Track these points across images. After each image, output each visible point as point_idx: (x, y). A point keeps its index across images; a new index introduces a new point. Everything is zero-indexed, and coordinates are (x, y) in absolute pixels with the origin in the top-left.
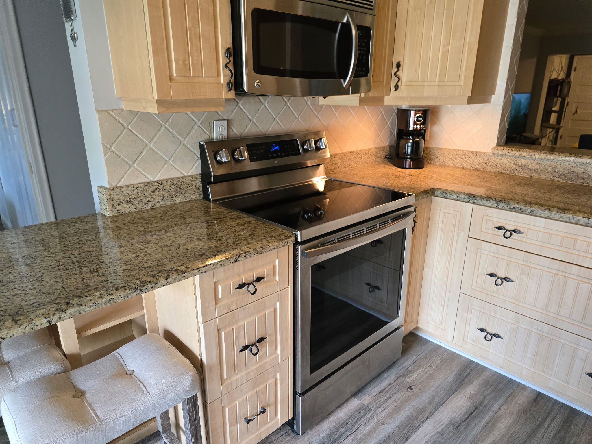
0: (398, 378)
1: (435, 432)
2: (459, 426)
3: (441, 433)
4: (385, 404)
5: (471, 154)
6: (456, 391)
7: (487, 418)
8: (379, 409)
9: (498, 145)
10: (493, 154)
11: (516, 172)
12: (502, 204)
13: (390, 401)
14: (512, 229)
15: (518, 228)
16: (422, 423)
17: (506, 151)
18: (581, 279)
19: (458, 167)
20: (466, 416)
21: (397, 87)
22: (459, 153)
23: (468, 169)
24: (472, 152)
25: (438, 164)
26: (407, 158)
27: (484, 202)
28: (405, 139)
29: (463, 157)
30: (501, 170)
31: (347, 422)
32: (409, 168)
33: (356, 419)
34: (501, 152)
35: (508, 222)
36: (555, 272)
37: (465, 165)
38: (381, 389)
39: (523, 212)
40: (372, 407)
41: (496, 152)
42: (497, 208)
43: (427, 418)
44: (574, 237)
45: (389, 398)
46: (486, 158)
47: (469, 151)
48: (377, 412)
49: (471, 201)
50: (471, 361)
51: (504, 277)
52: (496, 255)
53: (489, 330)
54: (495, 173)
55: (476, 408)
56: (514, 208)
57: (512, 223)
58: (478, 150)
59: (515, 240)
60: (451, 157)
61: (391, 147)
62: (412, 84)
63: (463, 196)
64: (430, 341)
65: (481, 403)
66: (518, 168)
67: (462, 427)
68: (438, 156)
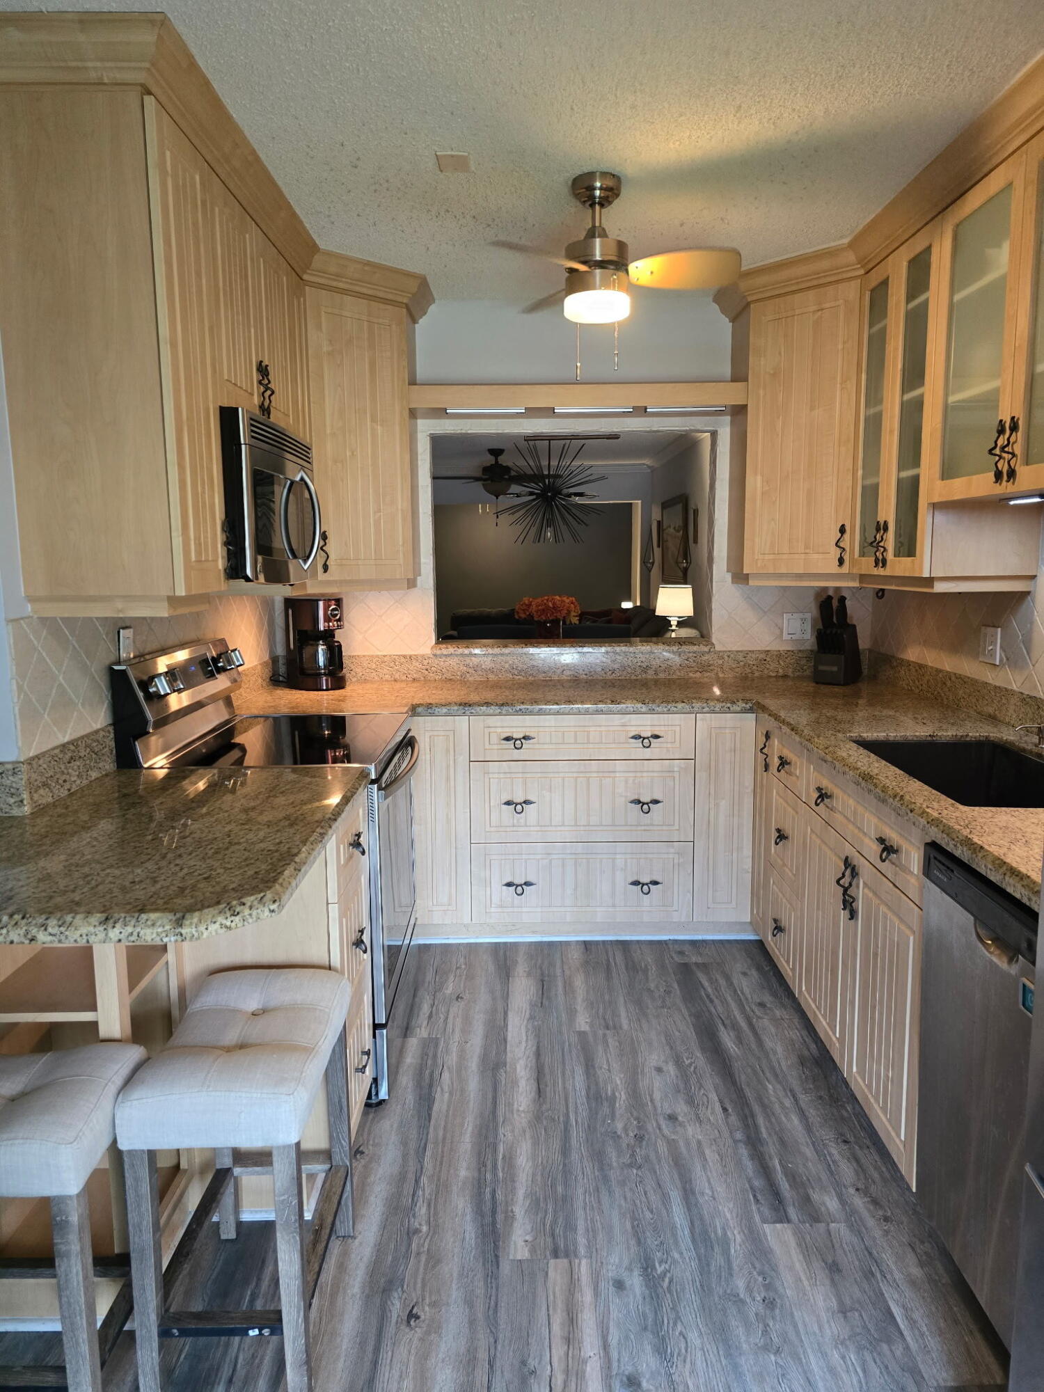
0: (434, 995)
1: (525, 1021)
2: (542, 1003)
3: (532, 1018)
4: (448, 1025)
5: (403, 660)
6: (508, 977)
7: (560, 984)
8: (447, 1033)
9: (438, 642)
10: (434, 655)
11: (468, 675)
12: (505, 708)
13: (450, 1020)
14: (521, 736)
15: (527, 734)
16: (505, 1019)
17: (449, 649)
18: (601, 775)
19: (387, 681)
20: (541, 992)
21: (326, 568)
22: (385, 659)
23: (402, 681)
24: (405, 657)
25: (354, 680)
26: (321, 674)
27: (484, 708)
28: (312, 645)
29: (392, 665)
30: (449, 676)
31: (424, 1062)
32: (327, 690)
33: (431, 1054)
34: (445, 652)
35: (514, 730)
36: (575, 775)
37: (397, 676)
38: (428, 1014)
39: (531, 713)
40: (437, 1034)
41: (438, 652)
42: (500, 714)
43: (506, 1013)
44: (586, 729)
45: (447, 1018)
46: (425, 662)
47: (399, 656)
48: (447, 1037)
49: (468, 713)
50: (496, 943)
51: (522, 801)
52: (508, 775)
53: (517, 881)
54: (441, 680)
55: (542, 981)
56: (521, 710)
57: (519, 729)
58: (413, 653)
59: (528, 751)
60: (374, 666)
61: (264, 664)
62: (344, 562)
63: (456, 708)
64: (430, 944)
65: (542, 974)
66: (470, 670)
67: (546, 1002)
68: (353, 667)
